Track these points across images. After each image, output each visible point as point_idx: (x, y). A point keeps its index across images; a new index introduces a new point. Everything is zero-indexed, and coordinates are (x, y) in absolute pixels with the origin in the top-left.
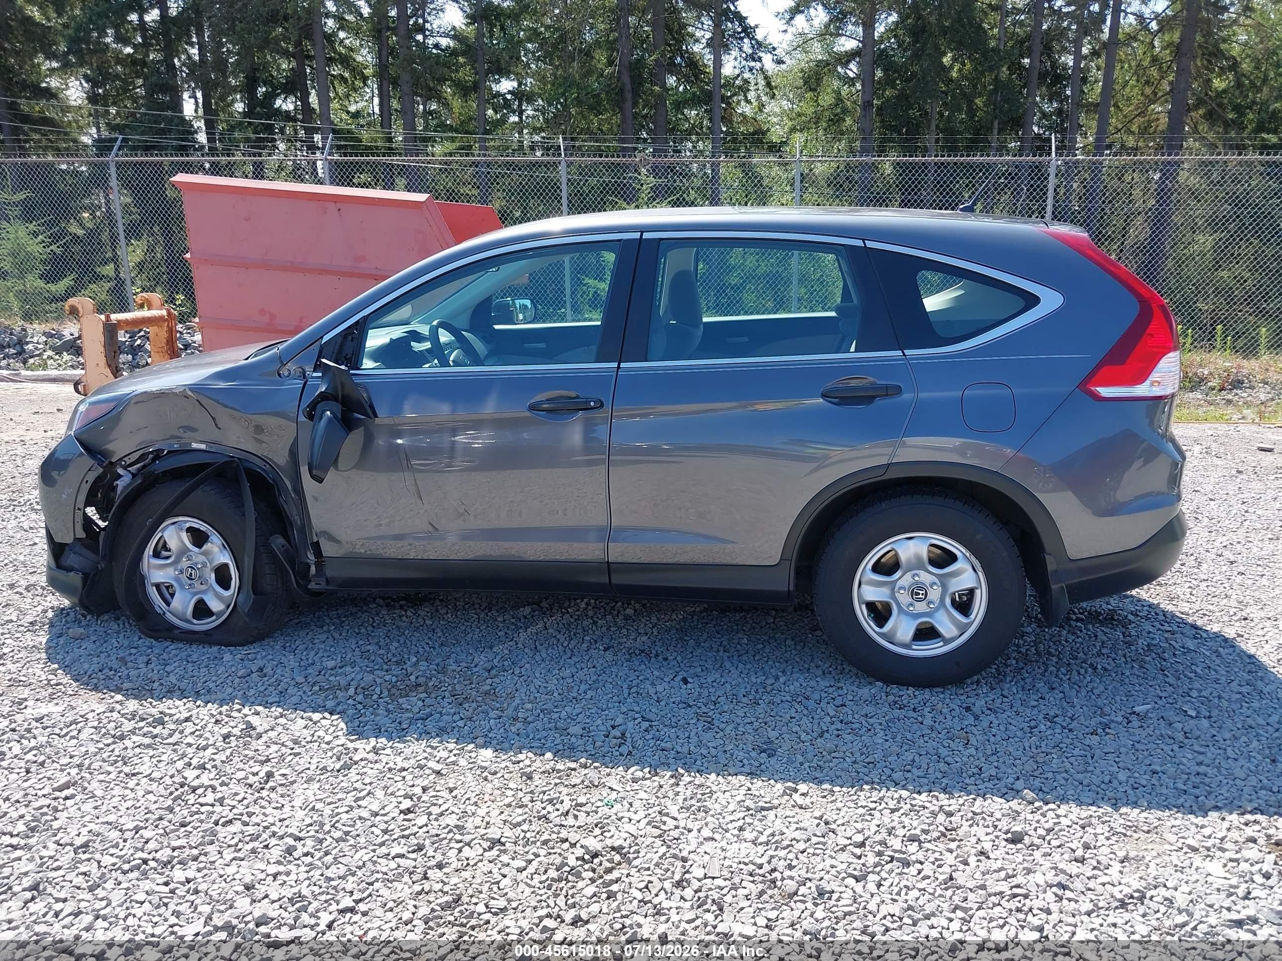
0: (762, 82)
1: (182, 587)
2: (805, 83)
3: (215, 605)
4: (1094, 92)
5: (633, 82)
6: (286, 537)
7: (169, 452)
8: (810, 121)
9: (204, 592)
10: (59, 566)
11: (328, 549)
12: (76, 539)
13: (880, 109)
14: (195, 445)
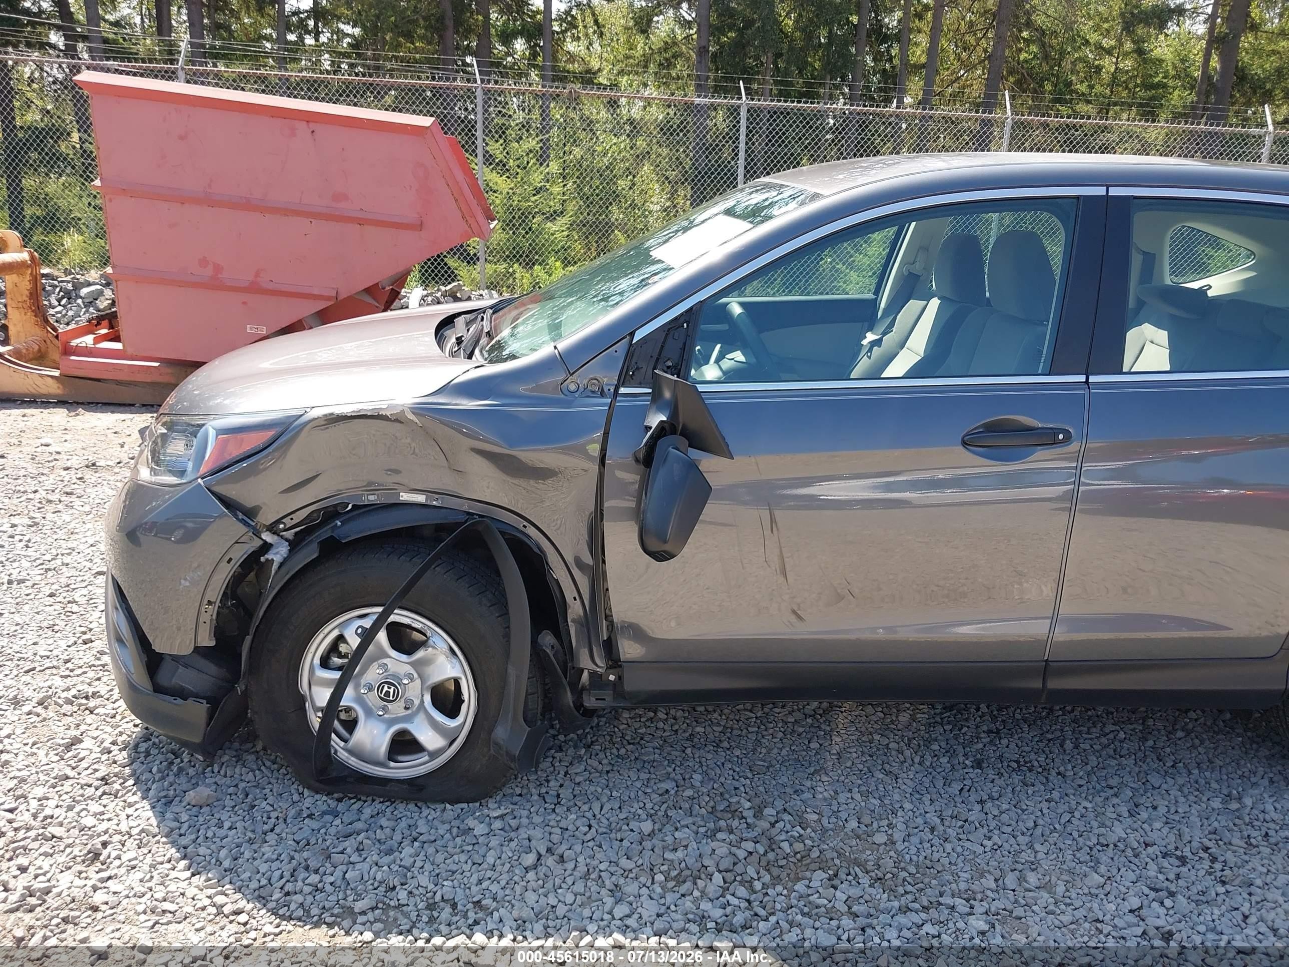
0: (590, 20)
1: (369, 712)
2: (636, 24)
3: (429, 738)
4: (918, 55)
5: (454, 8)
6: (557, 635)
7: (355, 507)
8: (638, 65)
9: (408, 719)
10: (158, 689)
11: (629, 650)
12: (198, 650)
13: (715, 55)
14: (405, 497)
